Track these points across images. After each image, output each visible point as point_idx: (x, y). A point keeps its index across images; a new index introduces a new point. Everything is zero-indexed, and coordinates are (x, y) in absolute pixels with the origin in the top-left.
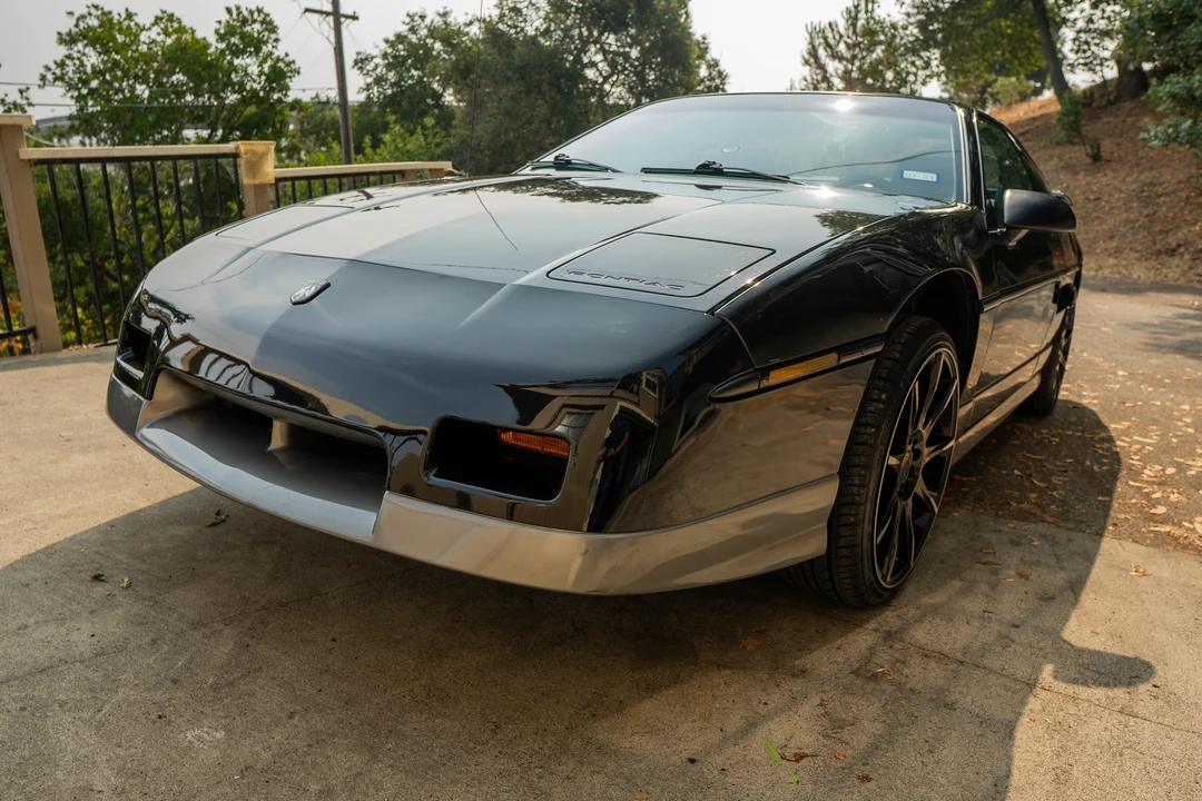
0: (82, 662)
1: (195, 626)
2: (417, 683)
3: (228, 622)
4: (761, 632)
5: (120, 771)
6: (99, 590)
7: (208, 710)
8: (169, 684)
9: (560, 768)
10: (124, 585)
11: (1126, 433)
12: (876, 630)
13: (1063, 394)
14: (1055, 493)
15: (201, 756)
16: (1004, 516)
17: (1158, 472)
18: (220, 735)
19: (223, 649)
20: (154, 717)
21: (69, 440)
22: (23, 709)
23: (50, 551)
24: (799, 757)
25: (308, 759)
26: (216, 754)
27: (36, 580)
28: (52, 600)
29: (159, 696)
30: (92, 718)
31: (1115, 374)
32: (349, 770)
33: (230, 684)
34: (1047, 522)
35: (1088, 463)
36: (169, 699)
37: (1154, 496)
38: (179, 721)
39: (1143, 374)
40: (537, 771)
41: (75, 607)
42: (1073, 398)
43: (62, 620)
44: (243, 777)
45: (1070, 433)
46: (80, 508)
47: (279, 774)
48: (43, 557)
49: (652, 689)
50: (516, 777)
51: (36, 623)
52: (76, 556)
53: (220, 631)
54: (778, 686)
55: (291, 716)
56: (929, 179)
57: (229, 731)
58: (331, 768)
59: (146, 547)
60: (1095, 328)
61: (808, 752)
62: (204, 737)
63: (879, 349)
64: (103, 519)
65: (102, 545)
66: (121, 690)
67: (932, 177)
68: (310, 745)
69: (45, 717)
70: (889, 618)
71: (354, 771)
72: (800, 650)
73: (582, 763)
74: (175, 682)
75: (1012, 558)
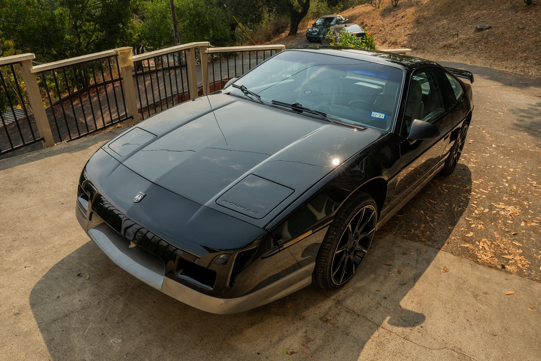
0: (78, 312)
1: (111, 296)
2: (179, 321)
3: (121, 294)
4: (294, 299)
5: (92, 354)
6: (80, 280)
7: (116, 331)
8: (104, 321)
9: (218, 355)
10: (88, 278)
11: (478, 187)
12: (334, 300)
13: (462, 160)
14: (432, 225)
15: (115, 349)
16: (406, 238)
17: (480, 211)
18: (120, 341)
19: (120, 306)
20: (100, 334)
21: (62, 204)
22: (63, 331)
23: (62, 262)
24: (292, 353)
25: (145, 350)
26: (119, 348)
27: (60, 276)
28: (66, 285)
29: (102, 326)
30: (83, 334)
31: (491, 146)
32: (157, 354)
33: (123, 321)
34: (422, 241)
35: (454, 206)
36: (104, 327)
37: (472, 226)
38: (108, 336)
39: (504, 146)
40: (212, 356)
41: (73, 288)
42: (465, 163)
43: (70, 294)
44: (127, 357)
45: (454, 186)
46: (70, 240)
47: (137, 355)
48: (61, 265)
49: (253, 324)
50: (205, 358)
51: (62, 295)
52: (71, 265)
53: (119, 298)
54: (294, 323)
55: (141, 334)
56: (381, 117)
57: (123, 340)
58: (152, 354)
59: (94, 259)
60: (496, 112)
61: (295, 351)
62: (115, 341)
63: (331, 221)
64: (79, 246)
65: (79, 259)
66: (91, 323)
67: (382, 116)
68: (146, 345)
69: (69, 334)
70: (341, 293)
71: (158, 355)
72: (305, 308)
73: (225, 353)
74: (106, 320)
75: (399, 262)
